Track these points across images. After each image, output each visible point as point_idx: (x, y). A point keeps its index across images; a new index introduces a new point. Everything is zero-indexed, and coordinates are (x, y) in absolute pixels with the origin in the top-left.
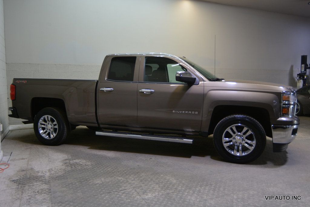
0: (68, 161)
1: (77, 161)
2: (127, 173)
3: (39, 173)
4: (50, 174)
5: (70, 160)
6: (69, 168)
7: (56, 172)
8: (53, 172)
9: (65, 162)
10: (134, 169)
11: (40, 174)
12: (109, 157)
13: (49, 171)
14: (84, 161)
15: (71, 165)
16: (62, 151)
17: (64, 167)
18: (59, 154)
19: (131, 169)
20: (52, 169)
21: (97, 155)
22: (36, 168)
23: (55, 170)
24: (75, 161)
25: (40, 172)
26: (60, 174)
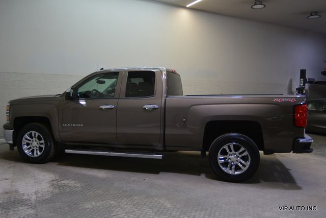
0: (55, 182)
1: (66, 182)
2: (119, 196)
3: (24, 195)
4: (37, 197)
5: (58, 181)
6: (57, 191)
7: (43, 194)
8: (39, 195)
9: (53, 183)
10: (127, 191)
11: (25, 197)
12: (99, 178)
13: (36, 193)
14: (73, 182)
15: (59, 187)
16: (49, 171)
17: (51, 189)
18: (45, 174)
19: (123, 191)
20: (38, 191)
21: (87, 175)
22: (22, 190)
23: (42, 193)
24: (63, 182)
25: (26, 195)
26: (47, 197)
